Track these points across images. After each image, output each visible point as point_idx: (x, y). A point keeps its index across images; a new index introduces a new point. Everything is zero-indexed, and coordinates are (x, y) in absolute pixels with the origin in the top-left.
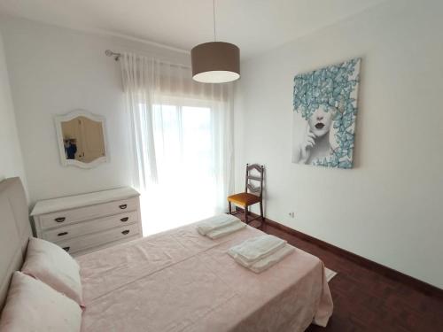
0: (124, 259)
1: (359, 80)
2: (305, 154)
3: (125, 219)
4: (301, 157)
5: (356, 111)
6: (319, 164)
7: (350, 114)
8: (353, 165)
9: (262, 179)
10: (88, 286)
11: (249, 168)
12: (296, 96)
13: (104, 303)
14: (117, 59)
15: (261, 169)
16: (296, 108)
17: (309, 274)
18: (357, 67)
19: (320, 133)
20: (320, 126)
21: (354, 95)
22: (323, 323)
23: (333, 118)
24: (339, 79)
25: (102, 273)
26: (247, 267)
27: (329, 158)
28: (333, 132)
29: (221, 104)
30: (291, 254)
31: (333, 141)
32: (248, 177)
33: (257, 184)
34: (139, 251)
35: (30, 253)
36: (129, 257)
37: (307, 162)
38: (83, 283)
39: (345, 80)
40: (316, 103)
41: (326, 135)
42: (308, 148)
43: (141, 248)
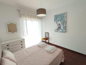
0: (23, 53)
1: (66, 17)
2: (57, 30)
3: (22, 44)
4: (56, 31)
5: (66, 22)
6: (59, 32)
7: (65, 23)
8: (65, 32)
9: (48, 35)
10: (17, 59)
11: (46, 33)
12: (55, 19)
13: (21, 63)
14: (19, 11)
15: (48, 33)
16: (55, 22)
17: (60, 53)
18: (66, 14)
19: (59, 26)
20: (59, 25)
21: (65, 19)
22: (63, 62)
23: (62, 23)
24: (62, 16)
25: (19, 56)
26: (49, 52)
27: (61, 31)
28: (62, 26)
29: (40, 21)
30: (56, 49)
31: (62, 27)
32: (46, 35)
33: (47, 36)
34: (26, 51)
35: (3, 53)
36: (24, 52)
37: (57, 32)
38: (16, 59)
39: (64, 16)
40: (58, 21)
41: (60, 27)
42: (57, 29)
43: (27, 50)
